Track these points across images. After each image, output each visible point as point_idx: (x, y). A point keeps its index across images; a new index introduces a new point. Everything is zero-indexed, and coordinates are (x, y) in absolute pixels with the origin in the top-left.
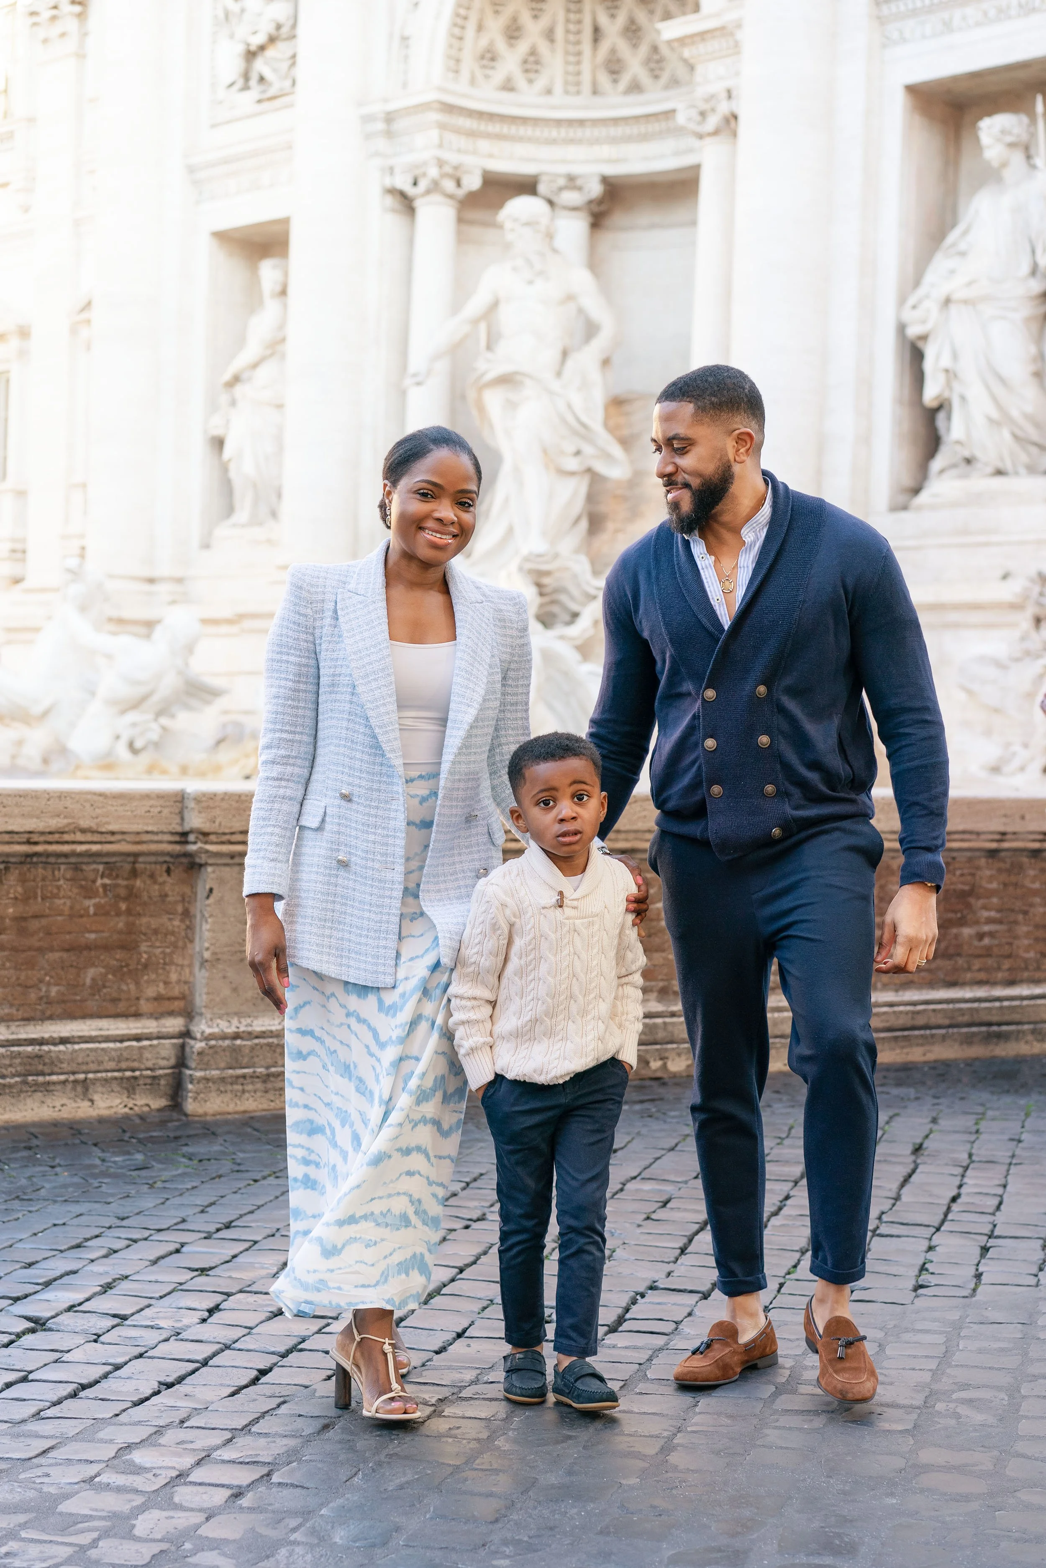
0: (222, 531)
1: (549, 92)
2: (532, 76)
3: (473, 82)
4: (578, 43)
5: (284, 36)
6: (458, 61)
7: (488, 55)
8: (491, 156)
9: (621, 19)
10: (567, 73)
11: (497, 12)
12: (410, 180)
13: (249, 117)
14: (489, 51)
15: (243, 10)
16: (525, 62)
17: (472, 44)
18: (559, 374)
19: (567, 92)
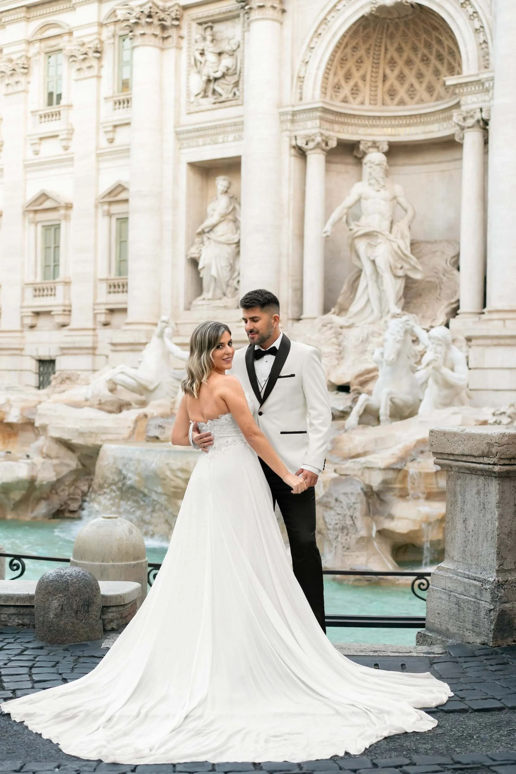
0: (198, 301)
1: (362, 103)
2: (355, 96)
3: (331, 98)
4: (376, 82)
5: (230, 74)
6: (326, 88)
7: (337, 87)
8: (339, 132)
9: (397, 71)
10: (371, 95)
11: (342, 67)
12: (305, 143)
13: (209, 110)
14: (337, 84)
15: (206, 61)
16: (352, 89)
17: (332, 80)
18: (391, 232)
19: (370, 104)
